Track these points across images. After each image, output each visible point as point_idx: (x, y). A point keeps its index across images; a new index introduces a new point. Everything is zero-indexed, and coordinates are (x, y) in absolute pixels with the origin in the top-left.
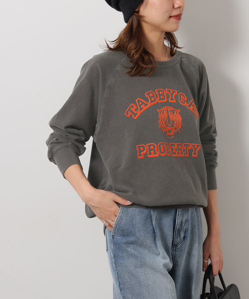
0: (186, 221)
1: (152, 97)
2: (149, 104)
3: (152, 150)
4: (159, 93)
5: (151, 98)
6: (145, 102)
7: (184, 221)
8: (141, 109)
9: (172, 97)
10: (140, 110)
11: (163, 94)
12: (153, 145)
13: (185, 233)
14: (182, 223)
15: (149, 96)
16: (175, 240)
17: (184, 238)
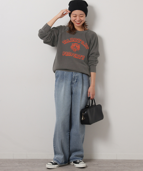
1: (72, 40)
8: (67, 42)
9: (79, 41)
11: (76, 40)
12: (67, 52)
16: (73, 82)
17: (76, 81)
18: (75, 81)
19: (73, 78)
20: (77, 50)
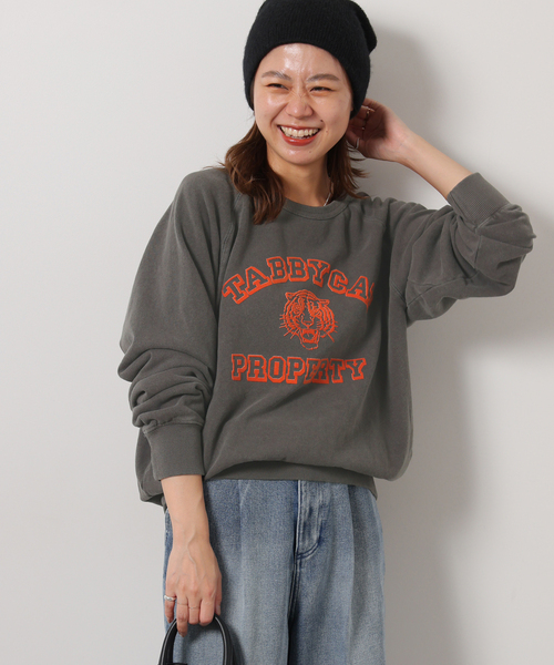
0: (321, 507)
1: (279, 268)
2: (270, 281)
3: (257, 367)
4: (293, 265)
5: (275, 269)
6: (262, 275)
7: (316, 506)
8: (252, 287)
9: (319, 274)
10: (249, 289)
11: (301, 268)
12: (260, 358)
13: (321, 532)
14: (311, 510)
15: (274, 265)
16: (300, 544)
17: (320, 541)
18: (315, 537)
19: (302, 518)
20: (322, 332)
